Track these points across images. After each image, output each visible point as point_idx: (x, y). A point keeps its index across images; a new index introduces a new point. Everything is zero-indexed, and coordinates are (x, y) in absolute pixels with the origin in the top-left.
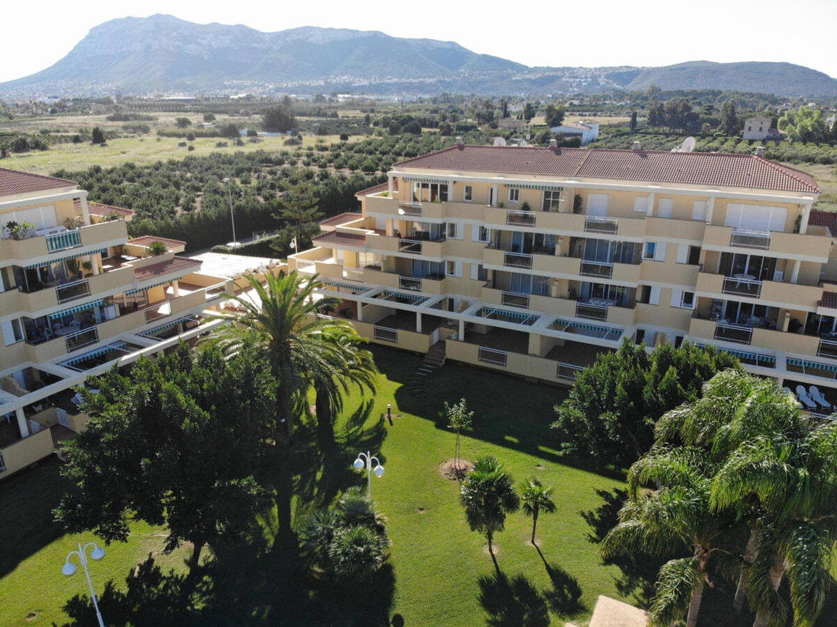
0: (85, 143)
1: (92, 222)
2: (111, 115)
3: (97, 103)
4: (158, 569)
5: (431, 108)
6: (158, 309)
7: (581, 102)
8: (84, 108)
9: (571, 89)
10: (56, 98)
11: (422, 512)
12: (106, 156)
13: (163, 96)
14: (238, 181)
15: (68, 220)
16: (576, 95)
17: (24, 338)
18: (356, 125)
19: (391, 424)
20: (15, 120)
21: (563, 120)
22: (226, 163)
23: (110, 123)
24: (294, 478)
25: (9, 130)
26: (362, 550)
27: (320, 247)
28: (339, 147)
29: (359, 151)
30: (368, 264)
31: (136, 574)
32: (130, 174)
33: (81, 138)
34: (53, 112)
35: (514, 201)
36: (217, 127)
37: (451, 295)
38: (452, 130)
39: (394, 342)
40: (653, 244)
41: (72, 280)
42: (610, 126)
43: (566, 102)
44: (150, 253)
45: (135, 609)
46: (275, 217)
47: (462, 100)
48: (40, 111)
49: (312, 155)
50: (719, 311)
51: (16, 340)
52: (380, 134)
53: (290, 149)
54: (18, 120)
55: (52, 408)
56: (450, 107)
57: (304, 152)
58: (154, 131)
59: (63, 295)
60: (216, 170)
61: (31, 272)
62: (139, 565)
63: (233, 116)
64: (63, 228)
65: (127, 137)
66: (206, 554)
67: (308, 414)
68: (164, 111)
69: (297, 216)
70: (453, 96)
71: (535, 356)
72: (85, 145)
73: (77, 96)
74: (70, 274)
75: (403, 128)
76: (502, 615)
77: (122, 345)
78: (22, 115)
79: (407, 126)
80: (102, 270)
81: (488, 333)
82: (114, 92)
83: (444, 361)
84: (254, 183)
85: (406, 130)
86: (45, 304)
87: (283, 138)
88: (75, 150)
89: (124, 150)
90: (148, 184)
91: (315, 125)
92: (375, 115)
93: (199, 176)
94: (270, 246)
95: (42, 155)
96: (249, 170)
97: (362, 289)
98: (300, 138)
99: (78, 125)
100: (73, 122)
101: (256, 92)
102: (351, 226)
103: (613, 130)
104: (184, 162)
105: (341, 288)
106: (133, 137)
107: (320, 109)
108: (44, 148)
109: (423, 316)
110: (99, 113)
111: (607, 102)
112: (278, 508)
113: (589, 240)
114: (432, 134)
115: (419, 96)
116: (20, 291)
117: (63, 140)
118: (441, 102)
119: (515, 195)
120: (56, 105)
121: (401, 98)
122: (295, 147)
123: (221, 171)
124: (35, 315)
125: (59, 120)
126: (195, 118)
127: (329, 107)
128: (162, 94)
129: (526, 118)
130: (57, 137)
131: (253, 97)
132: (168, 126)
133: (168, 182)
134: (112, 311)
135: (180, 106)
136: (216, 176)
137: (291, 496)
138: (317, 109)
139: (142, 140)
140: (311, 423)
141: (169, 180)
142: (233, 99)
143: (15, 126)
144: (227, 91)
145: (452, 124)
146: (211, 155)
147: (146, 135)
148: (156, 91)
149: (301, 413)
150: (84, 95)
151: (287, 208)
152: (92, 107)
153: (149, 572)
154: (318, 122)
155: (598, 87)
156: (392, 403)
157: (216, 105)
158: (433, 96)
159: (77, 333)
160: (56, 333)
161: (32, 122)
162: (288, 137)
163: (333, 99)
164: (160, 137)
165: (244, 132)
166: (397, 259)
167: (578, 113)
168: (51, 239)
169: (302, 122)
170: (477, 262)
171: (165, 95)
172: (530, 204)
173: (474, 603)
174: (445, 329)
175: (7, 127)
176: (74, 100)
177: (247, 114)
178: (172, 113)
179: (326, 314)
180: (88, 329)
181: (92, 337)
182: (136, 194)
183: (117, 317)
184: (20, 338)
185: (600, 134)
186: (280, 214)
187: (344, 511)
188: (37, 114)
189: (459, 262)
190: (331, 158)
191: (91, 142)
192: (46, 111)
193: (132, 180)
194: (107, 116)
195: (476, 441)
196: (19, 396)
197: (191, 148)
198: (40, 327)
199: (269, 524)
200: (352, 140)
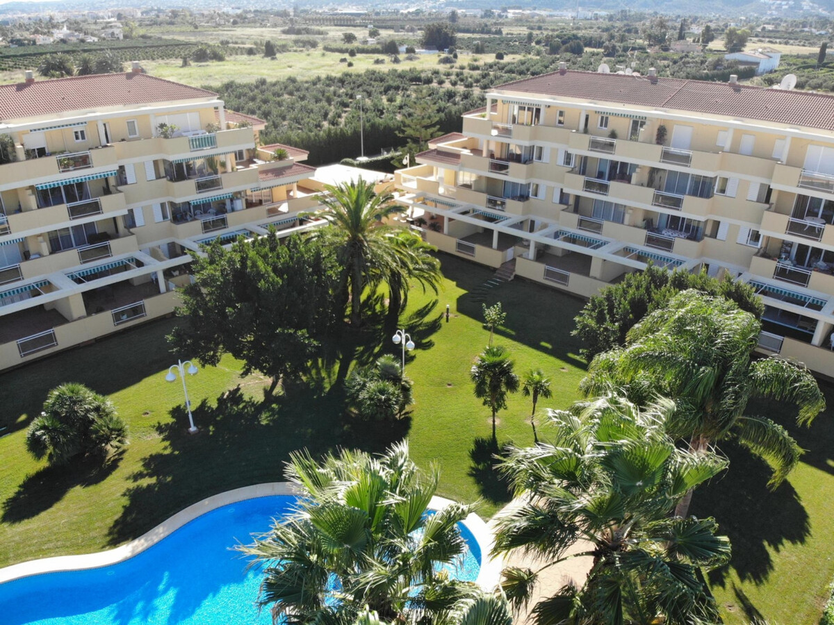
0: (258, 55)
1: (228, 127)
2: (287, 28)
3: (275, 16)
4: (242, 395)
5: (604, 26)
6: (279, 207)
7: (776, 27)
8: (263, 20)
9: (769, 12)
10: (239, 8)
11: (449, 387)
12: (274, 69)
13: (337, 10)
14: (384, 99)
15: (209, 125)
16: (774, 19)
17: (169, 218)
18: (517, 43)
19: (447, 321)
20: (199, 29)
21: (744, 46)
22: (377, 81)
23: (284, 36)
24: (357, 348)
25: (193, 39)
26: (383, 397)
27: (425, 165)
28: (491, 66)
29: (511, 71)
30: (465, 183)
31: (225, 397)
32: (291, 87)
33: (255, 51)
34: (235, 23)
35: (603, 128)
36: (378, 43)
37: (533, 217)
38: (618, 51)
39: (472, 256)
40: (727, 179)
41: (209, 174)
42: (798, 57)
43: (758, 26)
44: (275, 158)
45: (218, 419)
46: (399, 135)
47: (641, 18)
48: (222, 22)
49: (462, 74)
50: (788, 253)
51: (164, 219)
52: (538, 53)
53: (442, 68)
54: (203, 29)
55: (186, 275)
56: (625, 25)
57: (455, 70)
58: (321, 46)
59: (201, 187)
60: (365, 87)
61: (179, 165)
62: (230, 391)
63: (398, 31)
64: (204, 131)
65: (296, 51)
66: (279, 390)
67: (382, 305)
68: (336, 25)
69: (417, 135)
70: (632, 13)
71: (595, 278)
72: (258, 57)
73: (259, 9)
74: (210, 170)
75: (563, 48)
76: (484, 466)
77: (246, 232)
78: (206, 24)
79: (568, 45)
80: (235, 169)
81: (563, 256)
82: (292, 5)
83: (512, 277)
84: (399, 100)
85: (566, 50)
86: (186, 192)
87: (439, 56)
88: (249, 62)
89: (290, 64)
90: (303, 98)
91: (475, 42)
92: (542, 33)
93: (350, 92)
94: (392, 162)
95: (218, 66)
96: (397, 88)
97: (452, 206)
98: (456, 56)
99: (255, 37)
100: (252, 33)
101: (426, 6)
102: (453, 145)
103: (801, 60)
104: (340, 78)
105: (438, 204)
106: (301, 51)
107: (486, 26)
108: (220, 59)
109: (500, 234)
110: (275, 26)
111: (806, 29)
112: (340, 367)
113: (670, 172)
114: (593, 54)
115: (595, 12)
116: (167, 180)
117: (239, 52)
118: (618, 20)
119: (604, 121)
120: (238, 16)
121: (574, 14)
122: (448, 65)
123: (371, 88)
124: (179, 200)
125: (240, 32)
126: (361, 34)
127: (495, 24)
128: (336, 7)
129: (703, 42)
130: (234, 48)
131: (422, 12)
132: (335, 41)
133: (321, 97)
134: (240, 204)
135: (350, 20)
136: (365, 93)
137: (351, 360)
138: (483, 25)
139: (308, 55)
140: (382, 312)
141: (323, 95)
142: (402, 14)
143: (199, 36)
144: (398, 5)
145: (618, 44)
146: (366, 72)
147: (313, 49)
148: (331, 4)
149: (377, 303)
150: (265, 7)
151: (411, 127)
152: (270, 19)
153: (235, 396)
154: (480, 39)
155: (801, 11)
156: (452, 305)
157: (385, 20)
158: (612, 12)
159: (211, 218)
160: (196, 217)
161: (215, 33)
162: (444, 55)
163: (502, 14)
164: (325, 52)
165: (403, 49)
166: (488, 179)
167: (767, 40)
168: (192, 140)
169: (463, 39)
170: (560, 186)
171: (340, 8)
172: (618, 132)
173: (466, 454)
174: (520, 248)
175: (192, 36)
176: (256, 11)
177: (412, 30)
178: (342, 28)
179: (420, 226)
180: (220, 217)
181: (223, 223)
182: (291, 107)
183: (243, 209)
184: (167, 218)
185: (781, 65)
186: (403, 132)
187: (379, 370)
188: (220, 25)
189: (544, 185)
190: (479, 77)
191: (263, 55)
192: (229, 22)
193: (291, 94)
194: (282, 29)
195: (515, 343)
196: (161, 261)
197: (350, 65)
198: (184, 212)
199: (329, 377)
200: (507, 59)
